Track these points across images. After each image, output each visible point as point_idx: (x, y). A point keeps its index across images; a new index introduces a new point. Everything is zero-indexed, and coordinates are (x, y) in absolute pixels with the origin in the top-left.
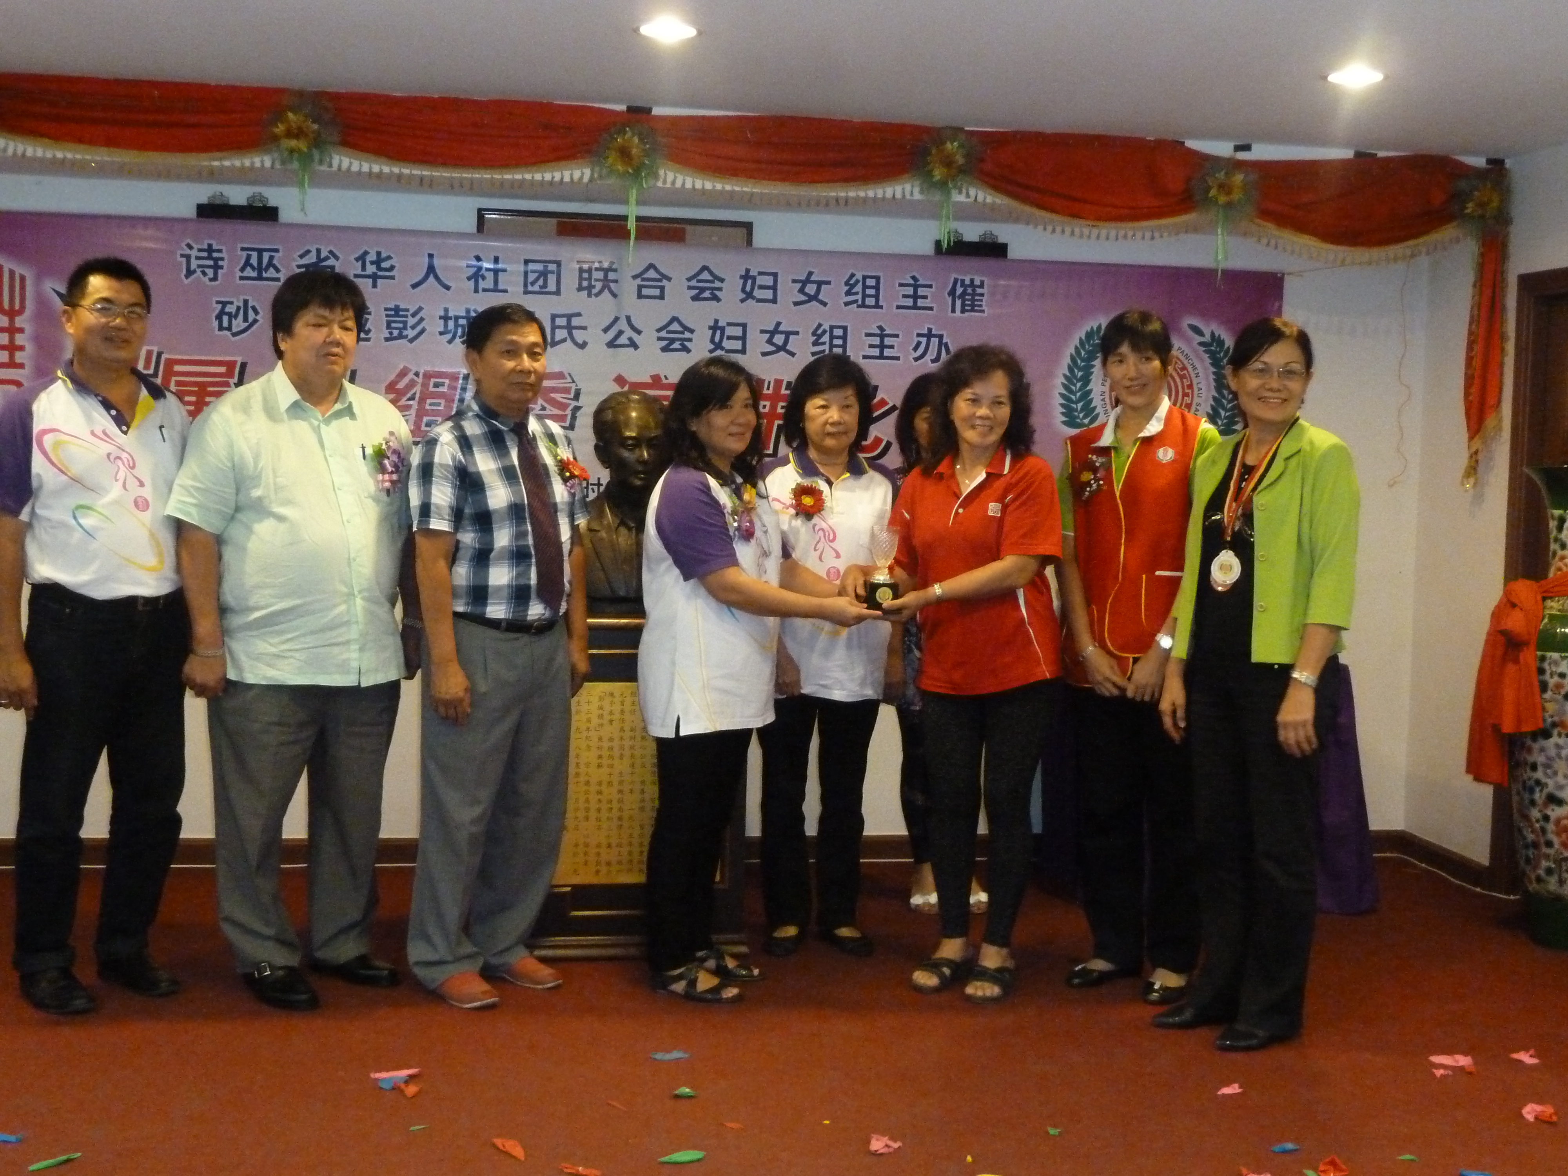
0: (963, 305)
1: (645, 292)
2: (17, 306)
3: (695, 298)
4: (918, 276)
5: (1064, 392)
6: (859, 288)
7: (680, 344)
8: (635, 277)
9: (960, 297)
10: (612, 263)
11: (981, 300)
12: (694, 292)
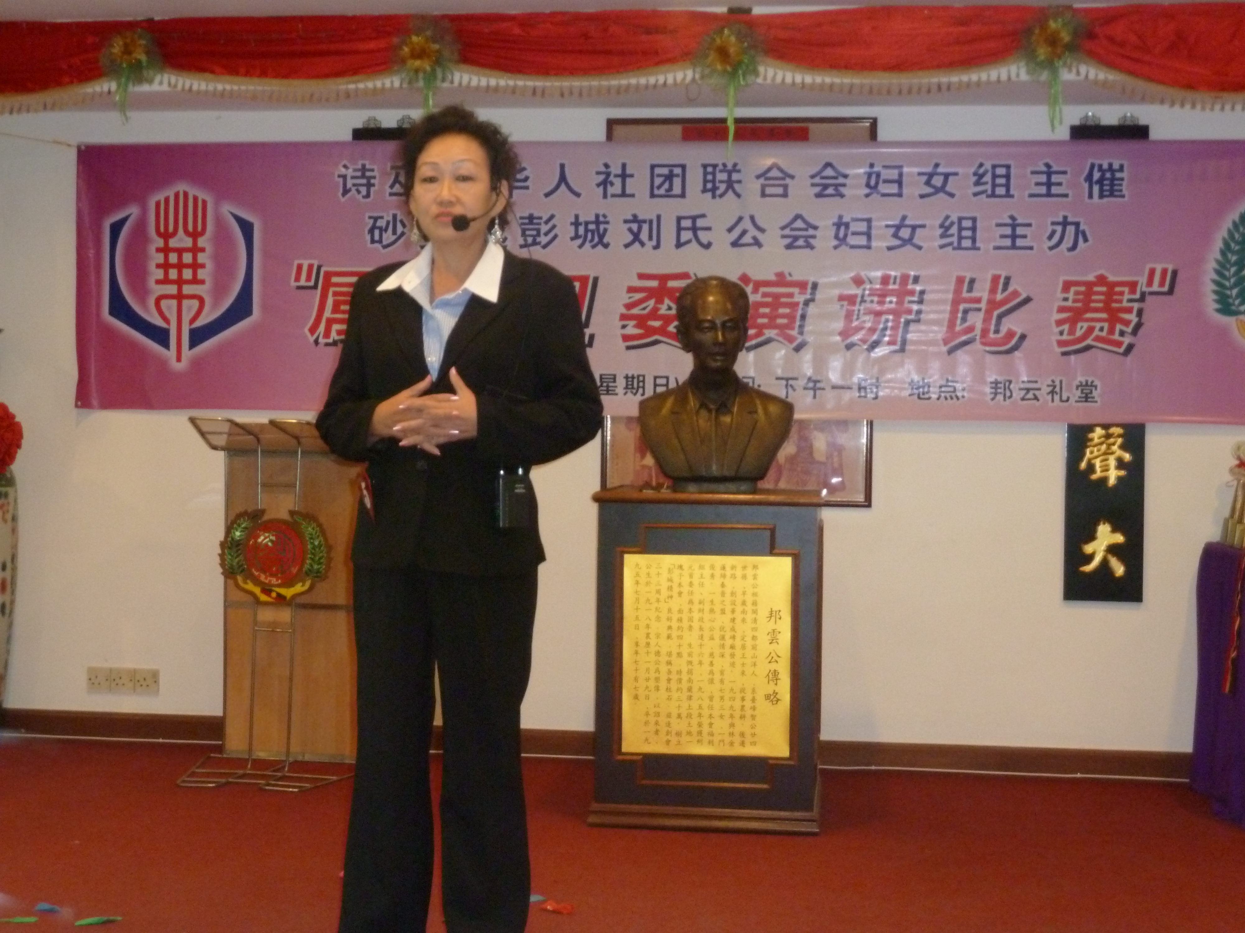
0: (1101, 191)
1: (768, 191)
2: (200, 228)
3: (819, 195)
4: (1051, 163)
5: (1216, 277)
6: (988, 178)
7: (805, 241)
8: (758, 177)
9: (1097, 182)
10: (735, 165)
11: (1121, 185)
12: (817, 189)
